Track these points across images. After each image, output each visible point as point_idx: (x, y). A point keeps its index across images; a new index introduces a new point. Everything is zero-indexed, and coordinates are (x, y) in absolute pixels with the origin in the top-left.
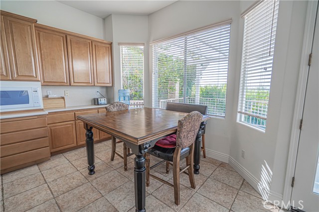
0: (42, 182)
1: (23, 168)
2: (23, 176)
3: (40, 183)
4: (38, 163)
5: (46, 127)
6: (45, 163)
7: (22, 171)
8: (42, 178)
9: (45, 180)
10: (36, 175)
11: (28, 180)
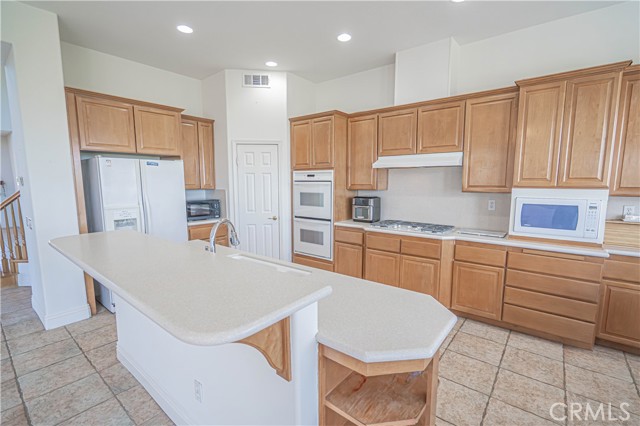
0: (559, 382)
1: (540, 338)
2: (535, 351)
3: (554, 381)
4: (566, 343)
5: (598, 283)
6: (580, 352)
7: (537, 342)
8: (561, 376)
9: (565, 383)
10: (554, 362)
11: (538, 362)
